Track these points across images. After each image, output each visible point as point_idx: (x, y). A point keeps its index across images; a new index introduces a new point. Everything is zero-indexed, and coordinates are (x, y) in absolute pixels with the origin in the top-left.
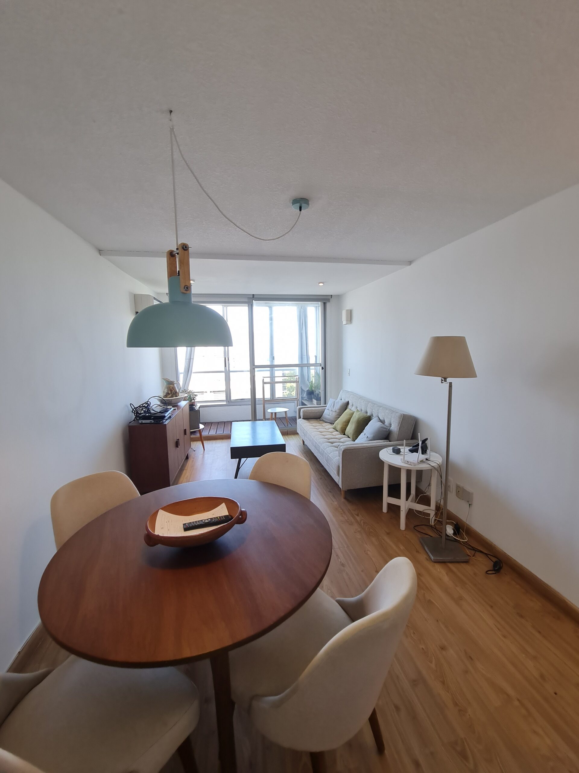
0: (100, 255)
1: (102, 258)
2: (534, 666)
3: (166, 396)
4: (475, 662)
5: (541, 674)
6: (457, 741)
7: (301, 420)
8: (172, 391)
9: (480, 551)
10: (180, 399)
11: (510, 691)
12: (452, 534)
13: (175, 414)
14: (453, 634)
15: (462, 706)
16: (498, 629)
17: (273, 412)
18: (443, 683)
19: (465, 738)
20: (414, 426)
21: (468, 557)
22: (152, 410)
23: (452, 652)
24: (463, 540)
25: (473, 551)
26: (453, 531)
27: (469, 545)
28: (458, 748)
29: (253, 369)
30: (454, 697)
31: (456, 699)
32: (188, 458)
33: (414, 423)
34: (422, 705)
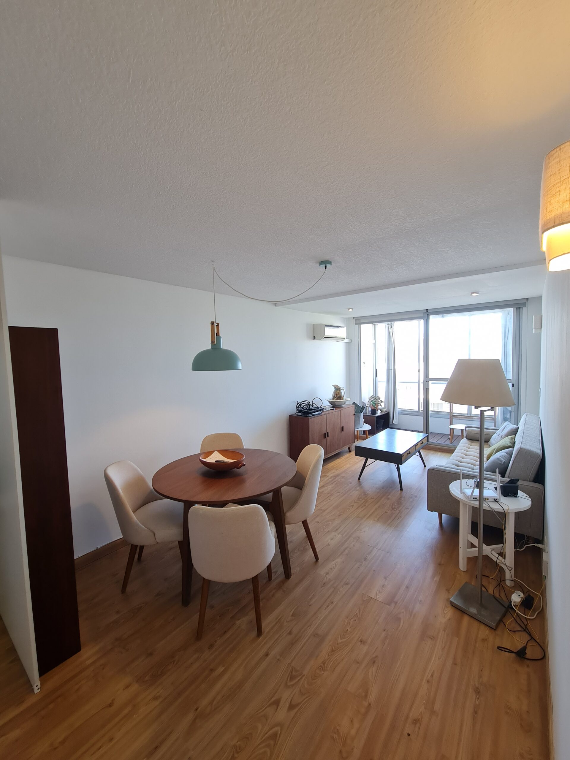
0: (276, 306)
2: (421, 712)
3: (333, 399)
4: (373, 666)
5: (418, 720)
6: (298, 671)
7: (464, 440)
8: (338, 395)
9: (530, 634)
10: (344, 402)
11: (372, 697)
12: (515, 602)
13: (327, 412)
14: (384, 644)
15: (326, 668)
16: (432, 675)
17: (452, 428)
18: (333, 651)
19: (304, 675)
20: (537, 466)
21: (498, 625)
22: (312, 407)
23: (365, 648)
24: (525, 615)
25: (520, 629)
26: (521, 600)
27: (526, 623)
28: (294, 673)
29: (427, 381)
30: (328, 661)
31: (327, 662)
32: (350, 451)
33: (537, 462)
34: (305, 644)
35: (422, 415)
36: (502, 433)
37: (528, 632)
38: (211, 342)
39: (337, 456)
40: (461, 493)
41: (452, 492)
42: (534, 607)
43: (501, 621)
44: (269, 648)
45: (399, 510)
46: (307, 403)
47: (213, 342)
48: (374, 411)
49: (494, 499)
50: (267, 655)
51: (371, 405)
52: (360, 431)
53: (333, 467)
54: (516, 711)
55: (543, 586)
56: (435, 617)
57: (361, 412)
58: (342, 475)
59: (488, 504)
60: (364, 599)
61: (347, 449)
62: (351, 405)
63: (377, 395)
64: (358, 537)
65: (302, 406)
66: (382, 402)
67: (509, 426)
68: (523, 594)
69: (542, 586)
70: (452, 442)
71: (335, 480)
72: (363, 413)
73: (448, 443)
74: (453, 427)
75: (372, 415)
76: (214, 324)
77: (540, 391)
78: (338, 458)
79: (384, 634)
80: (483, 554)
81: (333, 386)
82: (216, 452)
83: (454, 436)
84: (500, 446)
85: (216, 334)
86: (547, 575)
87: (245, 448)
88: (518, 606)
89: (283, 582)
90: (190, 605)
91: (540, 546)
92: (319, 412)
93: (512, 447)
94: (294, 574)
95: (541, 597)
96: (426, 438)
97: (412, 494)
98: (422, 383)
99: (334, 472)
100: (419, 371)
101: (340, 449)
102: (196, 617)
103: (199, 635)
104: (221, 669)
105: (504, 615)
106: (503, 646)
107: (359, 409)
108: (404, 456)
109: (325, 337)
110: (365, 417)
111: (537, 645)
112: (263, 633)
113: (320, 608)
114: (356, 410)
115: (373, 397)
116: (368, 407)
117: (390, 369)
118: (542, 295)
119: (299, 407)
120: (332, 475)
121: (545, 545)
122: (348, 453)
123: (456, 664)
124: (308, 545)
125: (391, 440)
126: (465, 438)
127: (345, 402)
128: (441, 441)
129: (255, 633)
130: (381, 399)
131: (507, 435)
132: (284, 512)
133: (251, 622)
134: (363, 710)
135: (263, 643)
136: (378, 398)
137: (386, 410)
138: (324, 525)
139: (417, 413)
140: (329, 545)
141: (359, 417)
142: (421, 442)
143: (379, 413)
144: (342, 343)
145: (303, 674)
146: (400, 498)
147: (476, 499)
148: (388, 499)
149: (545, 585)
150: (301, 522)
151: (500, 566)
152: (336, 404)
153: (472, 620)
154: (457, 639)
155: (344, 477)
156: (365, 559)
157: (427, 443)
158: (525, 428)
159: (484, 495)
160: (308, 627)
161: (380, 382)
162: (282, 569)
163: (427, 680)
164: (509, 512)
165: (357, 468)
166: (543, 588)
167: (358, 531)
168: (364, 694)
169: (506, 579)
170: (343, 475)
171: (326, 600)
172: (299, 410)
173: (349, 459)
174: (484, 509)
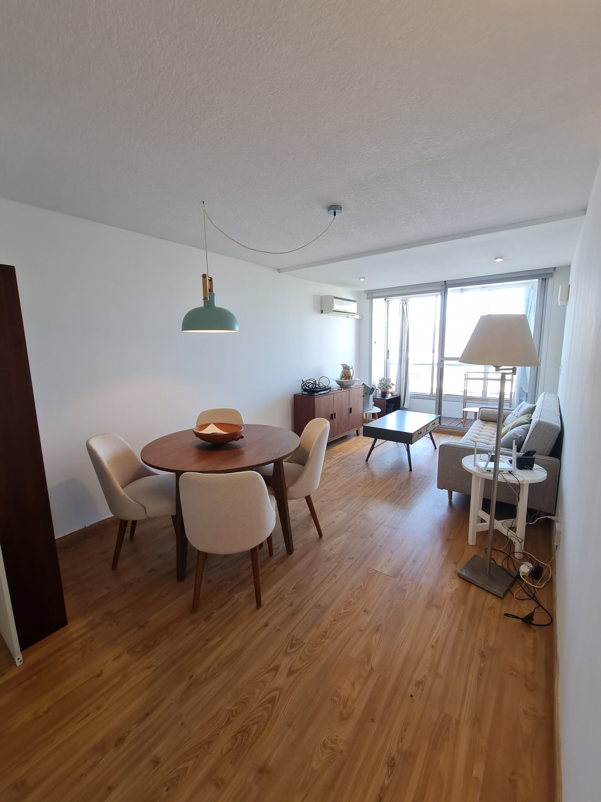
0: (279, 273)
1: (281, 274)
2: (425, 675)
3: (341, 379)
4: (377, 634)
5: (422, 682)
6: (299, 639)
7: (478, 421)
8: (346, 374)
9: (537, 602)
10: (352, 382)
11: (375, 662)
12: (523, 573)
13: (335, 392)
14: (389, 613)
15: (328, 636)
16: (437, 641)
17: (465, 411)
18: (335, 620)
19: (305, 643)
20: (555, 439)
21: (505, 594)
22: (318, 386)
23: (369, 618)
24: (533, 585)
25: (527, 597)
26: (530, 571)
27: (534, 592)
28: (294, 641)
29: (441, 361)
30: (330, 629)
31: (329, 631)
32: (358, 435)
33: (555, 435)
34: (306, 615)
35: (435, 399)
36: (518, 413)
37: (536, 600)
38: (203, 299)
39: (344, 439)
40: (474, 466)
41: (465, 465)
42: (543, 577)
43: (508, 590)
44: (269, 619)
45: (408, 490)
46: (312, 382)
47: (205, 299)
48: (384, 394)
49: (509, 472)
50: (266, 625)
51: (382, 388)
52: (369, 413)
53: (339, 449)
54: (521, 672)
55: (553, 558)
56: (442, 587)
57: (371, 393)
58: (349, 457)
59: (503, 476)
60: (369, 572)
61: (355, 432)
62: (360, 386)
63: (388, 378)
64: (364, 515)
65: (307, 385)
66: (393, 385)
67: (525, 406)
68: (532, 564)
69: (551, 558)
70: (465, 425)
71: (341, 462)
72: (372, 395)
73: (460, 426)
74: (466, 409)
75: (382, 398)
76: (206, 277)
77: (560, 368)
78: (345, 441)
79: (389, 604)
80: (494, 529)
81: (341, 365)
82: (212, 425)
83: (467, 420)
84: (515, 424)
85: (209, 289)
86: (559, 545)
87: (244, 423)
88: (526, 576)
89: (284, 558)
90: (185, 581)
91: (552, 518)
92: (326, 391)
93: (529, 423)
94: (296, 550)
95: (550, 568)
96: (438, 419)
97: (421, 474)
98: (436, 365)
99: (341, 454)
100: (433, 352)
101: (348, 432)
102: (192, 591)
103: (194, 607)
104: (217, 639)
105: (512, 585)
106: (509, 614)
107: (369, 391)
108: (415, 436)
109: (333, 311)
110: (375, 400)
111: (544, 612)
112: (262, 605)
113: (323, 581)
114: (366, 392)
115: (384, 380)
116: (378, 390)
117: (403, 349)
118: (571, 263)
119: (305, 385)
120: (338, 457)
121: (558, 517)
122: (356, 436)
123: (461, 630)
124: (312, 522)
125: (401, 421)
126: (479, 419)
127: (354, 382)
128: (454, 425)
129: (255, 605)
130: (392, 382)
131: (523, 414)
132: (286, 487)
133: (250, 595)
134: (365, 674)
135: (262, 615)
136: (388, 380)
137: (397, 394)
138: (329, 504)
139: (429, 397)
140: (334, 522)
141: (368, 399)
142: (433, 423)
143: (389, 396)
144: (352, 319)
145: (303, 643)
146: (409, 478)
147: (490, 471)
148: (397, 479)
149: (555, 557)
150: (304, 498)
151: (510, 539)
152: (345, 384)
153: (479, 590)
154: (464, 607)
155: (351, 459)
156: (371, 535)
157: (439, 424)
158: (543, 404)
159: (499, 467)
160: (311, 598)
161: (391, 364)
162: (284, 545)
163: (432, 645)
164: (524, 484)
165: (365, 450)
166: (553, 560)
167: (364, 510)
168: (366, 659)
169: (515, 551)
170: (351, 457)
171: (329, 575)
172: (304, 389)
173: (357, 442)
174: (498, 482)
